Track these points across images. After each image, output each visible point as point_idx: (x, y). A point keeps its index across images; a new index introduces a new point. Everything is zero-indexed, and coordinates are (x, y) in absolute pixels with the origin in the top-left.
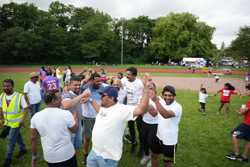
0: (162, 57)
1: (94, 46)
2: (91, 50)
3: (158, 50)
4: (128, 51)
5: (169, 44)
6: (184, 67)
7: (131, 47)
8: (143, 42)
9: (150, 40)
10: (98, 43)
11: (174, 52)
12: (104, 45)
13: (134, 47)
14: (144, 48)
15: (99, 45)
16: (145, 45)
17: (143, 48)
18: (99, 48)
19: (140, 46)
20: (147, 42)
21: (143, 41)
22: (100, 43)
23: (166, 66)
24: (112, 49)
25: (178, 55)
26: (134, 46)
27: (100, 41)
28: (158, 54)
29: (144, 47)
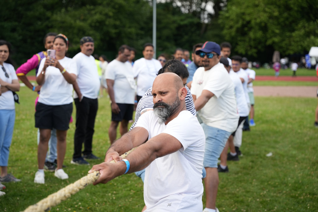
0: (255, 48)
1: (84, 20)
2: (75, 31)
3: (246, 29)
4: (166, 32)
5: (274, 12)
6: (312, 72)
7: (174, 22)
8: (204, 10)
9: (222, 5)
10: (96, 13)
11: (288, 34)
12: (110, 17)
13: (182, 23)
14: (207, 25)
15: (97, 17)
16: (208, 18)
17: (204, 26)
18: (98, 24)
19: (195, 20)
20: (214, 8)
21: (205, 6)
22: (101, 13)
23: (267, 70)
24: (130, 27)
25: (297, 42)
26: (182, 20)
27: (100, 8)
28: (244, 41)
29: (206, 21)
